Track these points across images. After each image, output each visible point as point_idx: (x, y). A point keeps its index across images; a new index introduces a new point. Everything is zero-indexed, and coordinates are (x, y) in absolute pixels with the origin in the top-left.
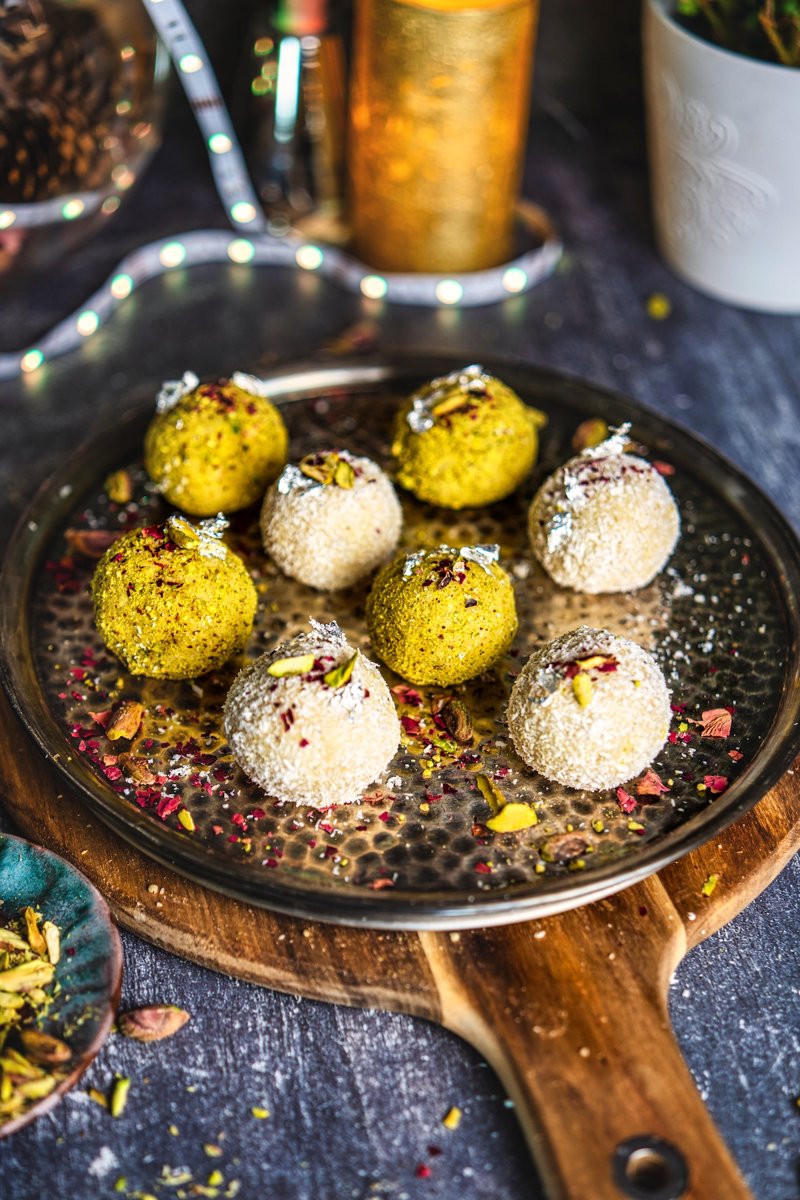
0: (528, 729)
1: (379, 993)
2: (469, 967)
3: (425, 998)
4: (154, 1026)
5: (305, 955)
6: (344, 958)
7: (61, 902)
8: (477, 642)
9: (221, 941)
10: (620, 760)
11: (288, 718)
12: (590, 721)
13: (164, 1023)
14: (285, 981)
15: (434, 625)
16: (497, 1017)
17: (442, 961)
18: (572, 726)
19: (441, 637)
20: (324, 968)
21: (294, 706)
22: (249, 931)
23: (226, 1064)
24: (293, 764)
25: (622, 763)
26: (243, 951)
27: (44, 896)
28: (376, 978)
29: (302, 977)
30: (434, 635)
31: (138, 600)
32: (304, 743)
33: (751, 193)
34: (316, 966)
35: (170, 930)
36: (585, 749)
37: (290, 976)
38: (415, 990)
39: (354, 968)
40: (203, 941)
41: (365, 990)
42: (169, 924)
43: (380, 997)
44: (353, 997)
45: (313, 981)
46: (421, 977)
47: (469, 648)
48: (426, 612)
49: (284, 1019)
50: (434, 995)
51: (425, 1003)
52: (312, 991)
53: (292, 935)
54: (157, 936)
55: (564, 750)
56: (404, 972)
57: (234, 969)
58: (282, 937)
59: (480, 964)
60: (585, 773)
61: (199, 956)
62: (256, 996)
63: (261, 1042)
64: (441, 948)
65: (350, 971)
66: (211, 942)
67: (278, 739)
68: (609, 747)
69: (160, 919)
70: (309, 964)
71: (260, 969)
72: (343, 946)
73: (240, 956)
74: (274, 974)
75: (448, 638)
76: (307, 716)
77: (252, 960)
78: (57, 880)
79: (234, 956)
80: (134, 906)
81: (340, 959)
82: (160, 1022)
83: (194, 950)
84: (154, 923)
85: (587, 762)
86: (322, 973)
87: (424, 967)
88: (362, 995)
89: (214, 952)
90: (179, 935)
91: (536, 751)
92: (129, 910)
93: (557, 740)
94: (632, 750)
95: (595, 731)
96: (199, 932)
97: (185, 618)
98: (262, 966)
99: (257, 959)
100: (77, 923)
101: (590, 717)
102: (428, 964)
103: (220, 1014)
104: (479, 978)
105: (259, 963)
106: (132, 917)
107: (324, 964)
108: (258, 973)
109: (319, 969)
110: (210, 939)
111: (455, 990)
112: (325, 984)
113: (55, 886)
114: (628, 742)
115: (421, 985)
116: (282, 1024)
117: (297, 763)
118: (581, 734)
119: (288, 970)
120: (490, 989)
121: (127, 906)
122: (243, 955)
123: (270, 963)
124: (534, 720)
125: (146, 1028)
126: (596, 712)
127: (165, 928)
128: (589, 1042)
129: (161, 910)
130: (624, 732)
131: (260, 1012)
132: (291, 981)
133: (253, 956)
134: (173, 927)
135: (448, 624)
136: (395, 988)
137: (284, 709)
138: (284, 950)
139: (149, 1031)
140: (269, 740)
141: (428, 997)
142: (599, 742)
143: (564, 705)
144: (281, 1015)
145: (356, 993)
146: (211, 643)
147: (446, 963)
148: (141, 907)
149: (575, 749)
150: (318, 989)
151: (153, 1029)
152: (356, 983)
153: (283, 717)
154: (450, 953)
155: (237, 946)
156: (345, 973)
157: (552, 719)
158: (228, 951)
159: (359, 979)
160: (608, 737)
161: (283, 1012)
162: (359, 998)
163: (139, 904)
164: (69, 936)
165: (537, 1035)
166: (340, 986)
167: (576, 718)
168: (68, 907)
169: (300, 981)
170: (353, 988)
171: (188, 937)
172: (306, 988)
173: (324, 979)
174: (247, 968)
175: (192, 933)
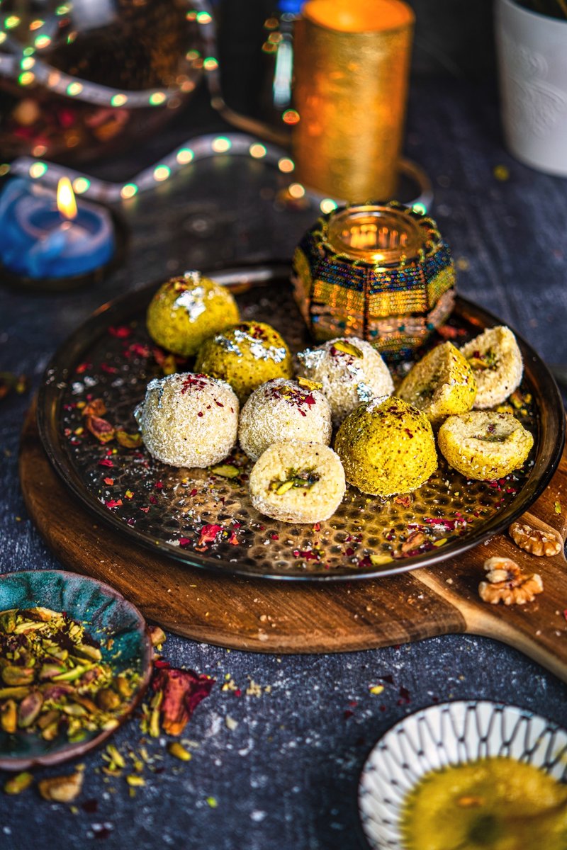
1: (426, 626)
3: (454, 619)
5: (375, 620)
6: (398, 614)
9: (322, 631)
14: (369, 640)
16: (501, 612)
17: (452, 595)
20: (391, 624)
22: (335, 620)
26: (338, 632)
28: (423, 617)
29: (380, 633)
33: (554, 100)
34: (385, 624)
35: (287, 638)
37: (371, 635)
38: (446, 616)
39: (407, 617)
40: (311, 636)
41: (418, 627)
42: (285, 634)
43: (427, 628)
44: (411, 633)
45: (386, 633)
46: (446, 608)
50: (458, 615)
51: (456, 622)
52: (388, 640)
53: (361, 613)
54: (279, 646)
56: (435, 609)
58: (356, 616)
64: (446, 589)
65: (406, 619)
66: (317, 634)
69: (279, 633)
70: (381, 625)
71: (352, 639)
72: (393, 608)
73: (338, 636)
74: (361, 638)
77: (346, 636)
79: (333, 637)
80: (257, 632)
81: (396, 615)
83: (307, 643)
84: (275, 637)
86: (391, 627)
87: (444, 602)
89: (321, 640)
90: (293, 638)
92: (254, 636)
96: (306, 632)
98: (353, 636)
99: (349, 633)
102: (445, 600)
105: (350, 635)
106: (257, 639)
107: (389, 621)
108: (352, 642)
109: (388, 625)
110: (315, 633)
111: (470, 607)
112: (394, 632)
115: (449, 612)
121: (252, 634)
122: (339, 634)
123: (358, 632)
127: (282, 638)
128: (556, 607)
129: (276, 628)
132: (373, 638)
133: (345, 632)
134: (288, 635)
136: (435, 620)
138: (361, 622)
141: (456, 617)
147: (455, 596)
148: (262, 631)
150: (391, 638)
152: (411, 625)
154: (453, 590)
155: (333, 631)
156: (404, 621)
158: (329, 635)
159: (413, 622)
162: (415, 632)
163: (259, 630)
165: (528, 612)
166: (403, 630)
169: (379, 637)
170: (411, 629)
171: (301, 637)
172: (383, 639)
173: (393, 630)
174: (344, 642)
175: (302, 634)
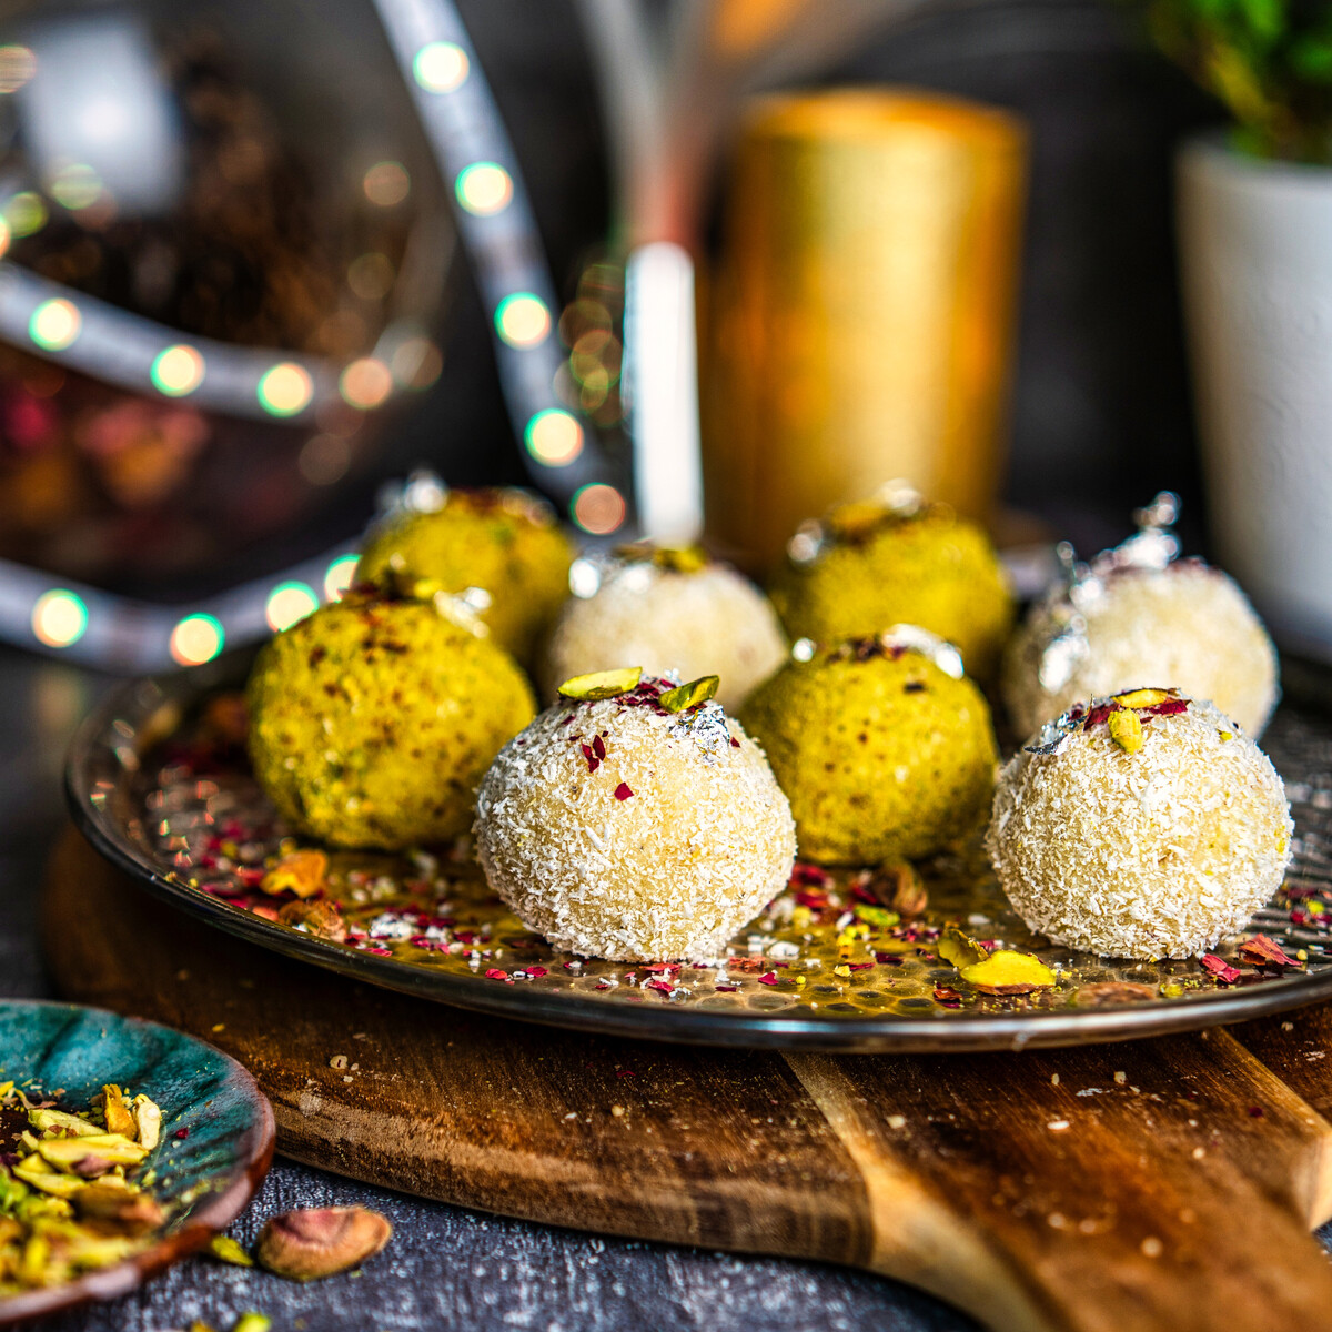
0: (1029, 828)
1: (751, 1192)
2: (924, 1154)
3: (840, 1197)
4: (323, 1235)
5: (613, 1136)
6: (687, 1140)
7: (170, 1082)
8: (927, 751)
9: (458, 1120)
10: (1204, 866)
11: (595, 753)
12: (1143, 782)
13: (342, 1230)
14: (575, 1183)
15: (851, 718)
16: (977, 1207)
17: (873, 1148)
18: (1111, 796)
19: (863, 738)
20: (648, 1151)
21: (605, 734)
23: (456, 1312)
24: (602, 835)
25: (1207, 872)
26: (498, 1133)
27: (140, 1078)
28: (747, 1162)
29: (608, 1170)
30: (850, 737)
31: (329, 672)
32: (623, 792)
34: (634, 1148)
35: (364, 1117)
36: (1137, 835)
37: (584, 1169)
38: (821, 1183)
39: (705, 1146)
40: (424, 1125)
41: (725, 1187)
42: (364, 1105)
43: (753, 1201)
44: (702, 1204)
45: (626, 1176)
46: (832, 1163)
47: (914, 761)
48: (836, 700)
49: (570, 1268)
50: (856, 1189)
51: (840, 1209)
52: (625, 1200)
53: (590, 1113)
54: (339, 1135)
55: (1099, 843)
56: (800, 1157)
57: (479, 1173)
59: (944, 1152)
60: (1140, 890)
61: (416, 1158)
62: (519, 1241)
63: (524, 1292)
64: (870, 1133)
65: (696, 1153)
66: (440, 1125)
67: (575, 790)
68: (1181, 831)
69: (348, 1101)
70: (620, 1145)
71: (528, 1164)
72: (685, 1128)
73: (492, 1142)
74: (553, 1171)
75: (876, 739)
76: (629, 748)
77: (514, 1148)
78: (166, 1055)
79: (481, 1145)
80: (302, 1085)
81: (679, 1140)
82: (335, 1229)
83: (407, 1146)
84: (335, 1108)
85: (1144, 865)
86: (645, 1159)
87: (838, 1153)
88: (718, 1197)
89: (444, 1142)
90: (378, 1121)
91: (1048, 865)
92: (292, 1096)
93: (1085, 826)
94: (1226, 848)
95: (1153, 800)
96: (418, 1112)
97: (411, 697)
98: (532, 1156)
99: (527, 1144)
100: (194, 1102)
101: (1145, 776)
102: (845, 1149)
103: (450, 1259)
104: (943, 1166)
105: (528, 1151)
106: (295, 1107)
107: (649, 1143)
108: (525, 1173)
109: (640, 1152)
110: (438, 1118)
111: (898, 1176)
112: (648, 1179)
113: (160, 1063)
114: (1217, 829)
115: (832, 1172)
116: (566, 1273)
117: (610, 831)
118: (1129, 805)
119: (581, 1159)
120: (965, 1177)
121: (289, 1090)
122: (498, 1139)
123: (549, 1148)
124: (1041, 804)
125: (309, 1240)
126: (1153, 766)
127: (357, 1115)
129: (350, 1086)
130: (1208, 805)
131: (524, 1259)
132: (586, 1181)
133: (517, 1139)
134: (370, 1109)
135: (876, 717)
136: (783, 1184)
137: (588, 740)
138: (575, 1130)
139: (314, 1247)
140: (561, 793)
141: (846, 1195)
142: (1164, 821)
143: (1094, 760)
144: (565, 1265)
145: (707, 1196)
146: (456, 752)
147: (880, 1151)
148: (313, 1086)
149: (1120, 837)
150: (638, 1194)
151: (320, 1242)
152: (706, 1172)
153: (585, 749)
154: (887, 1139)
155: (485, 1126)
156: (688, 1156)
157: (1075, 788)
158: (470, 1135)
159: (715, 1167)
160: (1177, 812)
161: (569, 1262)
162: (713, 1206)
163: (310, 1082)
164: (179, 1119)
165: (1059, 1228)
166: (678, 1182)
167: (1117, 777)
168: (182, 1085)
169: (602, 1180)
170: (703, 1185)
171: (398, 1122)
172: (614, 1193)
173: (647, 1168)
174: (503, 1166)
175: (405, 1114)
